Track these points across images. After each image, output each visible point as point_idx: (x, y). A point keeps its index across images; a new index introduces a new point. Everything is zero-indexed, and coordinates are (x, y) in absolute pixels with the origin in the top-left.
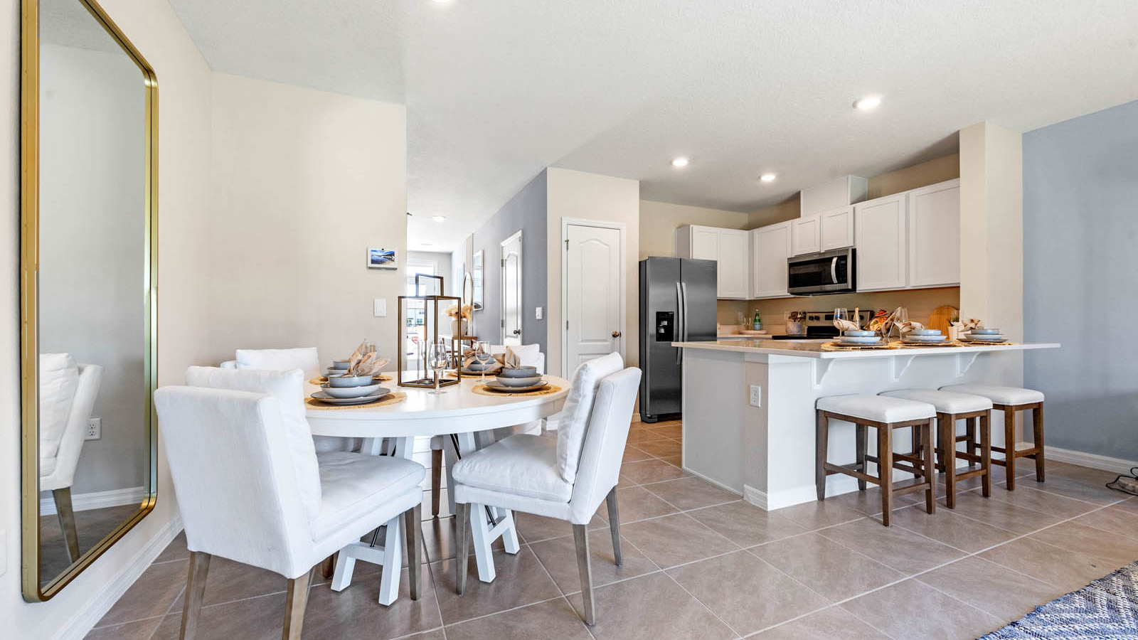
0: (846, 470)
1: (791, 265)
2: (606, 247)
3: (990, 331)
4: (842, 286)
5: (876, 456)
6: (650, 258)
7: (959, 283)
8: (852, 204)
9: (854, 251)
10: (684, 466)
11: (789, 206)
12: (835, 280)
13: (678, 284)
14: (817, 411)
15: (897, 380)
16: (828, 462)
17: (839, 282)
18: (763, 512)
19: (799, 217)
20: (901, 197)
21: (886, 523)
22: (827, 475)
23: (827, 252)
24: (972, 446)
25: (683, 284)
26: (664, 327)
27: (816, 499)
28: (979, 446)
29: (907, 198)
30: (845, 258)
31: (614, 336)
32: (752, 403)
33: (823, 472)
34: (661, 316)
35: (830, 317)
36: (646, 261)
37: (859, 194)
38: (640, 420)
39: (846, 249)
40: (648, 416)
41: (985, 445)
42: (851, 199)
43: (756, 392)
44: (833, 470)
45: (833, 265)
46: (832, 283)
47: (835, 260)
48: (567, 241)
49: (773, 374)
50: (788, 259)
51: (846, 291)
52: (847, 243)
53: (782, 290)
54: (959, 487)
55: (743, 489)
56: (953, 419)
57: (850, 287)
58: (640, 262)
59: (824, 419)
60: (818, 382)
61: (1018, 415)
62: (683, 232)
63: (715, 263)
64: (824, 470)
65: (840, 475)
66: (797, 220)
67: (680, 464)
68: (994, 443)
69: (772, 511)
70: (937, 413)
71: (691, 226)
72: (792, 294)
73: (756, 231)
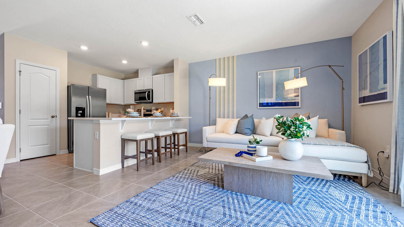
0: (133, 157)
1: (135, 93)
2: (48, 77)
3: (176, 114)
4: (149, 101)
5: (145, 151)
6: (73, 85)
7: (174, 101)
8: (152, 75)
9: (152, 90)
10: (74, 166)
11: (135, 74)
12: (147, 99)
13: (87, 97)
14: (122, 139)
15: (152, 128)
16: (125, 155)
17: (148, 100)
18: (98, 176)
19: (138, 77)
20: (163, 75)
21: (138, 170)
22: (125, 159)
23: (146, 90)
24: (175, 145)
25: (90, 97)
26: (80, 113)
27: (121, 168)
28: (177, 145)
29: (165, 75)
30: (149, 92)
31: (53, 117)
32: (96, 138)
33: (123, 159)
34: (78, 109)
35: (151, 111)
36: (70, 86)
37: (155, 73)
38: (68, 152)
39: (150, 89)
40: (72, 150)
41: (178, 145)
42: (152, 74)
43: (97, 134)
44: (127, 157)
45: (147, 94)
46: (146, 100)
47: (147, 92)
48: (20, 71)
49: (102, 127)
50: (135, 91)
51: (150, 102)
52: (151, 88)
53: (133, 102)
54: (163, 157)
55: (92, 170)
56: (161, 137)
57: (151, 101)
58: (68, 86)
59: (124, 141)
60: (122, 129)
61: (180, 135)
62: (94, 77)
63: (105, 90)
64: (124, 158)
65: (130, 159)
66: (137, 79)
67: (73, 166)
68: (180, 144)
69: (101, 175)
70: (155, 136)
71: (97, 75)
72: (136, 103)
73: (125, 81)
